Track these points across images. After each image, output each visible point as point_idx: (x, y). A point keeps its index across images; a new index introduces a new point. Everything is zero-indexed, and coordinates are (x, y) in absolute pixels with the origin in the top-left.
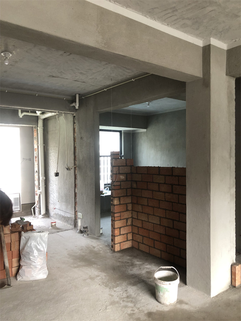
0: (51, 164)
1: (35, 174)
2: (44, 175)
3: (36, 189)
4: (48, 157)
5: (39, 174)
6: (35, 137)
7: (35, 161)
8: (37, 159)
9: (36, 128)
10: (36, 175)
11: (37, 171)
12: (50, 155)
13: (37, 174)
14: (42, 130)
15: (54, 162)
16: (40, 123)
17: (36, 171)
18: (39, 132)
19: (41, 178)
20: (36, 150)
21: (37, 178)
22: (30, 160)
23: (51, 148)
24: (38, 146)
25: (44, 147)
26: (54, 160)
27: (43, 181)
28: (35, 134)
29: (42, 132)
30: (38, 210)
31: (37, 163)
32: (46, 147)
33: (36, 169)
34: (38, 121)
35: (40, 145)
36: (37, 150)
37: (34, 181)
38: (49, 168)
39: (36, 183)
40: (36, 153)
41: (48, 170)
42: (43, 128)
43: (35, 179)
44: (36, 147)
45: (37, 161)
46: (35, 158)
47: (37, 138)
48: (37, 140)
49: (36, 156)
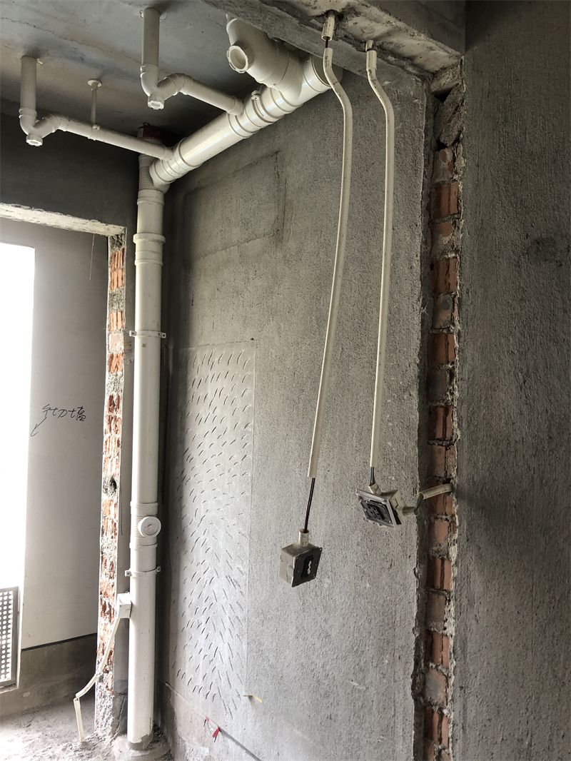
0: (205, 447)
1: (105, 498)
2: (153, 508)
3: (106, 580)
4: (185, 403)
5: (130, 499)
6: (113, 295)
7: (106, 426)
8: (119, 414)
9: (124, 240)
10: (109, 502)
11: (113, 482)
12: (202, 394)
13: (116, 498)
14: (157, 248)
15: (228, 438)
16: (149, 209)
17: (108, 480)
18: (137, 263)
19: (136, 526)
20: (114, 365)
21: (116, 520)
22: (81, 417)
23: (207, 352)
24: (129, 344)
25: (164, 345)
26: (228, 424)
27: (151, 540)
28: (116, 275)
29: (156, 261)
30: (109, 702)
31: (119, 436)
32: (171, 348)
33: (111, 468)
34: (136, 198)
35: (144, 338)
36: (122, 366)
37: (95, 531)
38: (188, 466)
39: (109, 545)
40: (116, 382)
41: (182, 479)
42: (161, 238)
43: (102, 520)
44: (115, 344)
45: (120, 427)
46: (110, 410)
47: (124, 297)
48: (123, 309)
49: (115, 399)
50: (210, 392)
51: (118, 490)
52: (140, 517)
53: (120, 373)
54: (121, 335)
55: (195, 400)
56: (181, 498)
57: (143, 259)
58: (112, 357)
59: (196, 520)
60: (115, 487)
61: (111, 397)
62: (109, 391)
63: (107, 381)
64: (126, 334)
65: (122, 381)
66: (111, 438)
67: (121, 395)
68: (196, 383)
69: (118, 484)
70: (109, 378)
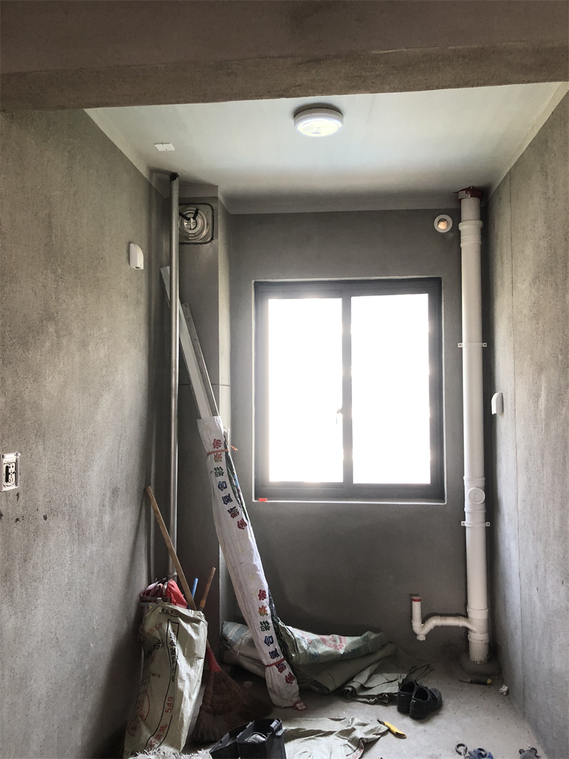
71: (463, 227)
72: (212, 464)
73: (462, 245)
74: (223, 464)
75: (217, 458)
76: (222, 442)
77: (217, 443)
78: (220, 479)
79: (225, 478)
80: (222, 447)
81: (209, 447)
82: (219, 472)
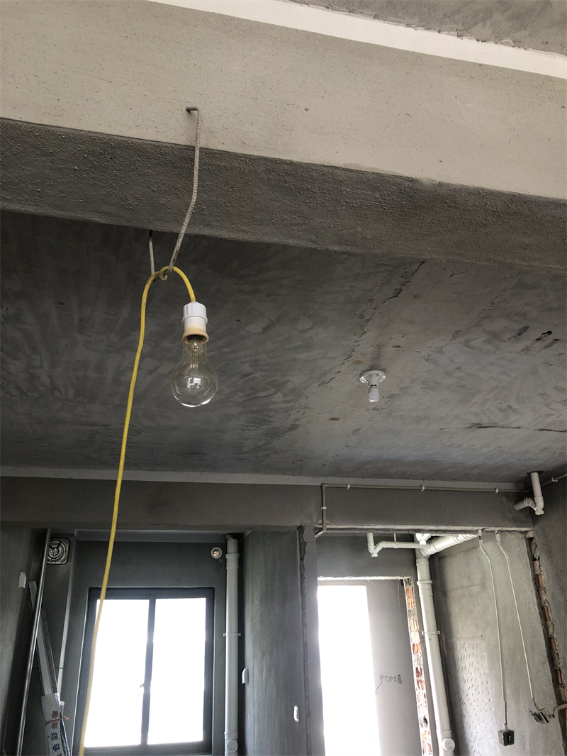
0: (470, 696)
1: (422, 730)
2: (448, 733)
4: (456, 671)
5: (436, 729)
6: (410, 611)
7: (416, 686)
8: (423, 678)
9: (412, 582)
10: (425, 731)
11: (425, 720)
12: (463, 666)
13: (428, 729)
14: (429, 587)
15: (480, 690)
16: (423, 569)
17: (422, 719)
18: (421, 595)
19: (441, 745)
20: (416, 650)
21: (431, 743)
22: (400, 681)
23: (462, 642)
24: (422, 638)
25: (440, 638)
26: (479, 682)
27: (451, 752)
28: (410, 601)
29: (429, 593)
31: (425, 691)
32: (443, 639)
33: (423, 712)
34: (415, 563)
35: (430, 635)
36: (420, 651)
37: (418, 751)
38: (464, 708)
40: (418, 660)
41: (462, 716)
42: (431, 582)
43: (422, 744)
44: (414, 638)
45: (424, 686)
46: (418, 676)
47: (416, 613)
48: (417, 619)
49: (419, 669)
50: (467, 664)
51: (429, 724)
52: (443, 739)
53: (420, 655)
54: (418, 633)
55: (461, 669)
56: (463, 727)
57: (423, 594)
58: (414, 645)
59: (472, 739)
60: (427, 723)
61: (417, 669)
62: (415, 665)
63: (413, 659)
64: (420, 633)
65: (422, 659)
66: (420, 693)
67: (422, 667)
68: (460, 659)
69: (428, 721)
70: (414, 657)
71: (228, 556)
72: (50, 730)
73: (227, 568)
74: (58, 731)
75: (54, 726)
76: (59, 713)
77: (55, 714)
78: (55, 742)
79: (58, 741)
80: (58, 717)
81: (48, 717)
82: (55, 737)
